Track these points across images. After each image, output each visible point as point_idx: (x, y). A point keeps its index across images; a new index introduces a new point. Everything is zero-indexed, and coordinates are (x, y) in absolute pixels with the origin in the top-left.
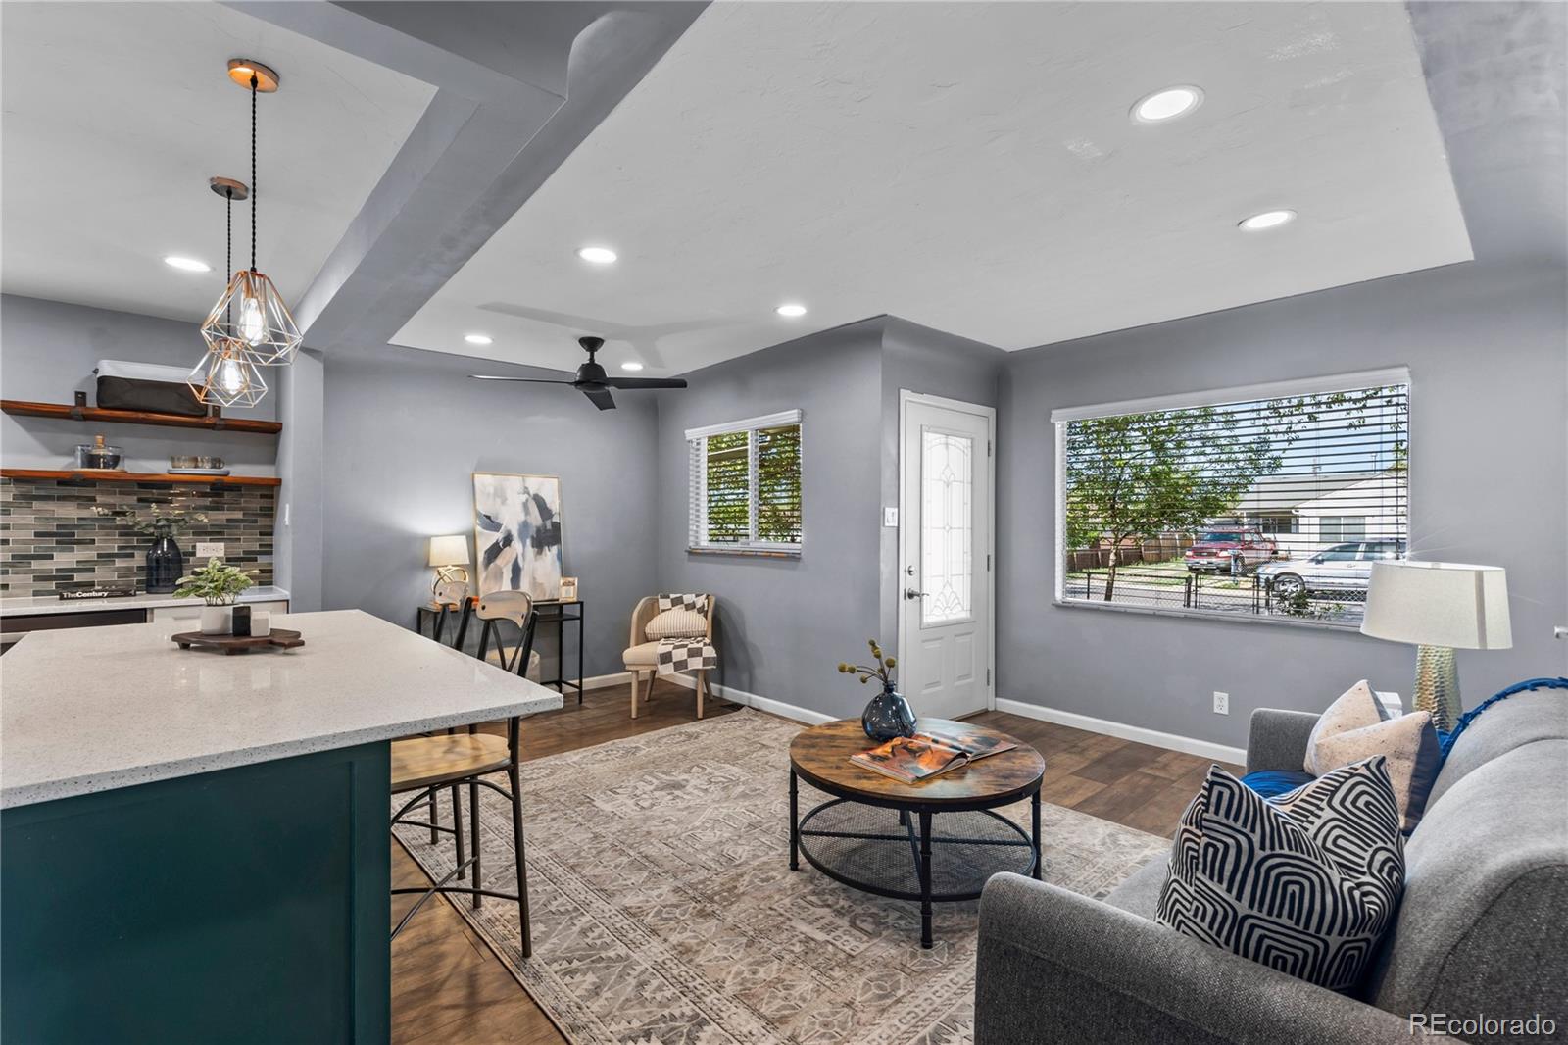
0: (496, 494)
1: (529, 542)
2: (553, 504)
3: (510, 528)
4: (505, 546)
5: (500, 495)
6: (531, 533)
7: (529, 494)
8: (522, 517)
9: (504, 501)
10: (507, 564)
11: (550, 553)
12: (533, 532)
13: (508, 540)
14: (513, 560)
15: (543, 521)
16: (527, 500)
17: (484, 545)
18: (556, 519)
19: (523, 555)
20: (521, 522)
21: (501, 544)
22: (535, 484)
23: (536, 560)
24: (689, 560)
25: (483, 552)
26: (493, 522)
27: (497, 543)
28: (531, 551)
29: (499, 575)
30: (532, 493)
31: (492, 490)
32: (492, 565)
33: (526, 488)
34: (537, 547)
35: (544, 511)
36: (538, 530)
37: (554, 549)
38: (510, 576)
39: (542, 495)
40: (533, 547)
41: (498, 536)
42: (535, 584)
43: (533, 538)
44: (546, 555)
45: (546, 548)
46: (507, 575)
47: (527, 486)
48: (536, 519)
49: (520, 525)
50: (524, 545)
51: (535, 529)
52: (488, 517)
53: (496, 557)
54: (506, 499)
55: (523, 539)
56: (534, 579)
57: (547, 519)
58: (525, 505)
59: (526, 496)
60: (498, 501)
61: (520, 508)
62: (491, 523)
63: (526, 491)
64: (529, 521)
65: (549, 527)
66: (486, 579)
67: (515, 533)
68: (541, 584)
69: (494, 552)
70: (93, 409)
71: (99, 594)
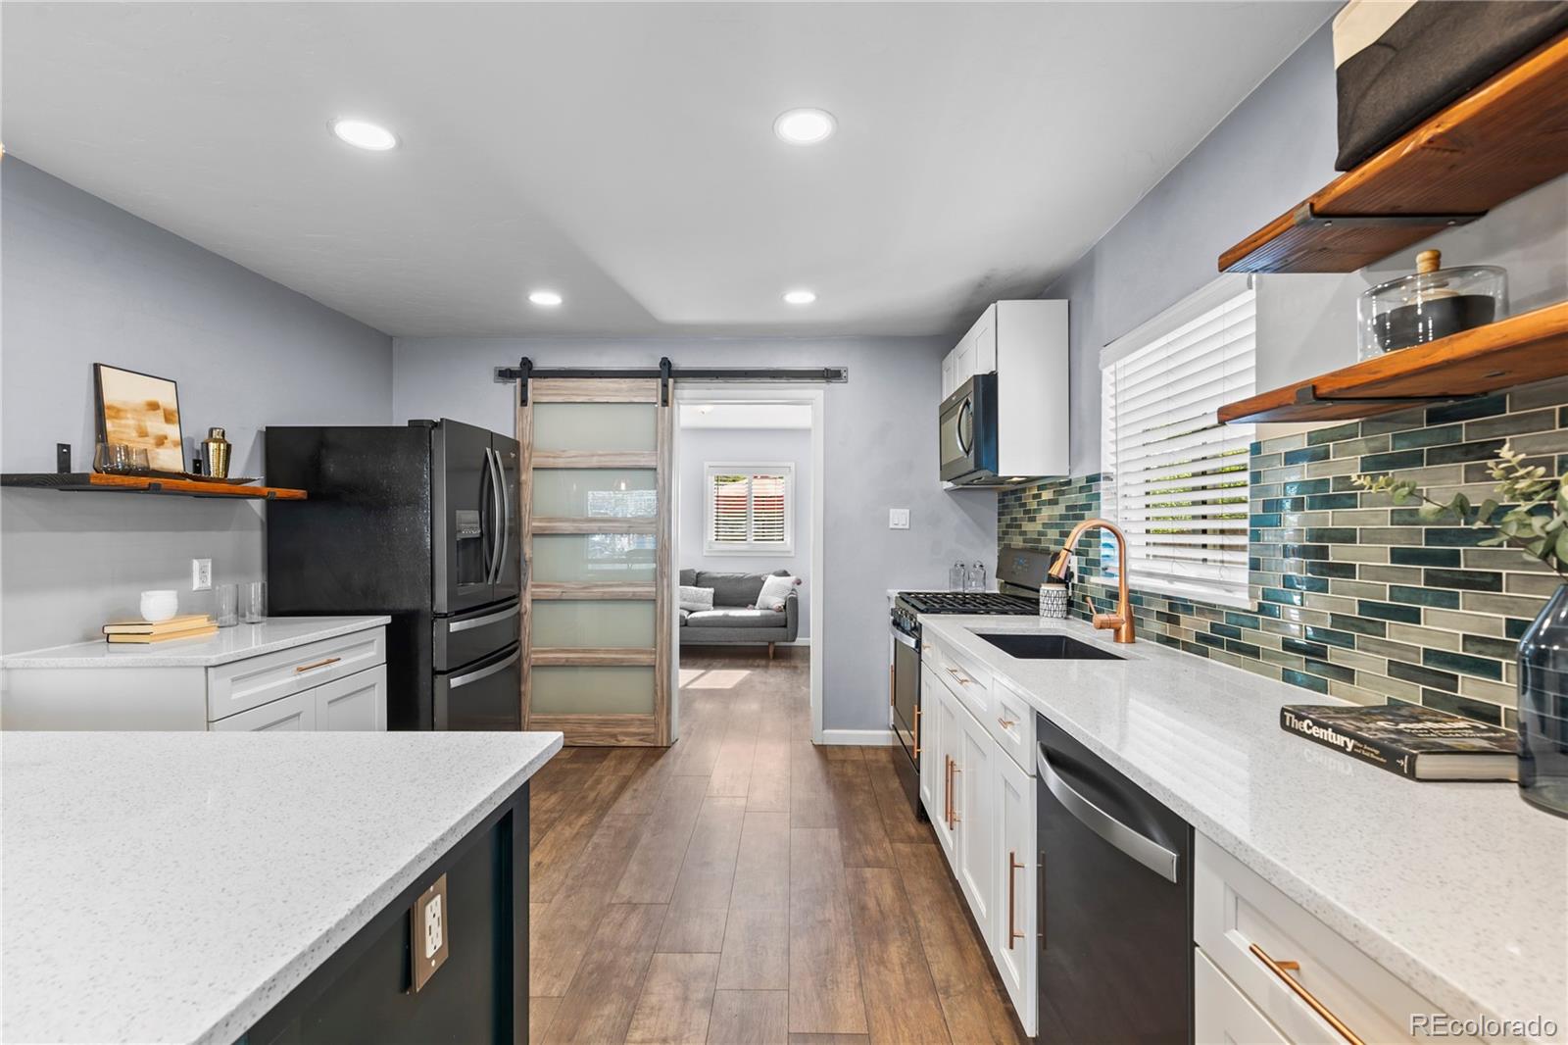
70: (1333, 185)
71: (1340, 740)
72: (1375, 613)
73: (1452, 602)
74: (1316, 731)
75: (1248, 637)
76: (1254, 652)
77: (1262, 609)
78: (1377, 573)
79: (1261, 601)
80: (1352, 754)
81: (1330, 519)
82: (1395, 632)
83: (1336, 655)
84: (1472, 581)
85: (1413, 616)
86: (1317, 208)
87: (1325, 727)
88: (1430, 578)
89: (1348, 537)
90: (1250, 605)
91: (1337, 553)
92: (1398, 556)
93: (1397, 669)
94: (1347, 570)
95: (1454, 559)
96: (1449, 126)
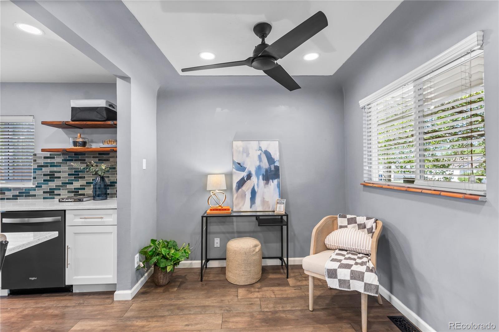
0: (243, 152)
1: (261, 177)
2: (276, 156)
3: (250, 169)
4: (247, 179)
5: (246, 152)
6: (262, 173)
7: (262, 151)
8: (258, 163)
9: (248, 155)
10: (248, 189)
11: (274, 184)
12: (263, 171)
13: (249, 176)
14: (252, 187)
15: (270, 165)
16: (261, 154)
17: (236, 179)
18: (277, 164)
19: (258, 185)
20: (257, 166)
21: (245, 179)
22: (265, 145)
23: (265, 188)
24: (363, 191)
25: (236, 184)
26: (241, 166)
27: (243, 178)
28: (262, 182)
29: (244, 196)
30: (263, 150)
31: (241, 149)
32: (240, 190)
33: (260, 147)
34: (266, 180)
35: (270, 160)
36: (267, 171)
37: (276, 181)
38: (250, 196)
39: (270, 150)
40: (263, 180)
41: (244, 174)
42: (264, 202)
43: (263, 175)
44: (271, 185)
45: (271, 180)
46: (249, 196)
47: (260, 146)
48: (265, 164)
49: (256, 168)
50: (258, 179)
51: (264, 170)
52: (239, 164)
53: (242, 186)
54: (249, 154)
55: (257, 175)
56: (264, 198)
57: (272, 164)
58: (260, 157)
59: (260, 151)
60: (245, 155)
61: (256, 158)
62: (240, 167)
63: (260, 149)
64: (261, 166)
65: (273, 168)
66: (237, 197)
67: (253, 173)
68: (268, 202)
69: (241, 183)
70: (69, 122)
71: (71, 200)
72: (65, 184)
73: (78, 181)
74: (66, 200)
75: (32, 193)
76: (35, 196)
77: (37, 187)
78: (66, 177)
79: (37, 185)
80: (74, 201)
81: (55, 169)
82: (68, 186)
83: (56, 192)
84: (81, 178)
85: (72, 183)
86: (66, 124)
87: (68, 199)
88: (75, 178)
89: (60, 172)
90: (34, 186)
91: (56, 175)
92: (69, 175)
93: (69, 192)
94: (60, 177)
95: (78, 175)
96: (88, 123)
